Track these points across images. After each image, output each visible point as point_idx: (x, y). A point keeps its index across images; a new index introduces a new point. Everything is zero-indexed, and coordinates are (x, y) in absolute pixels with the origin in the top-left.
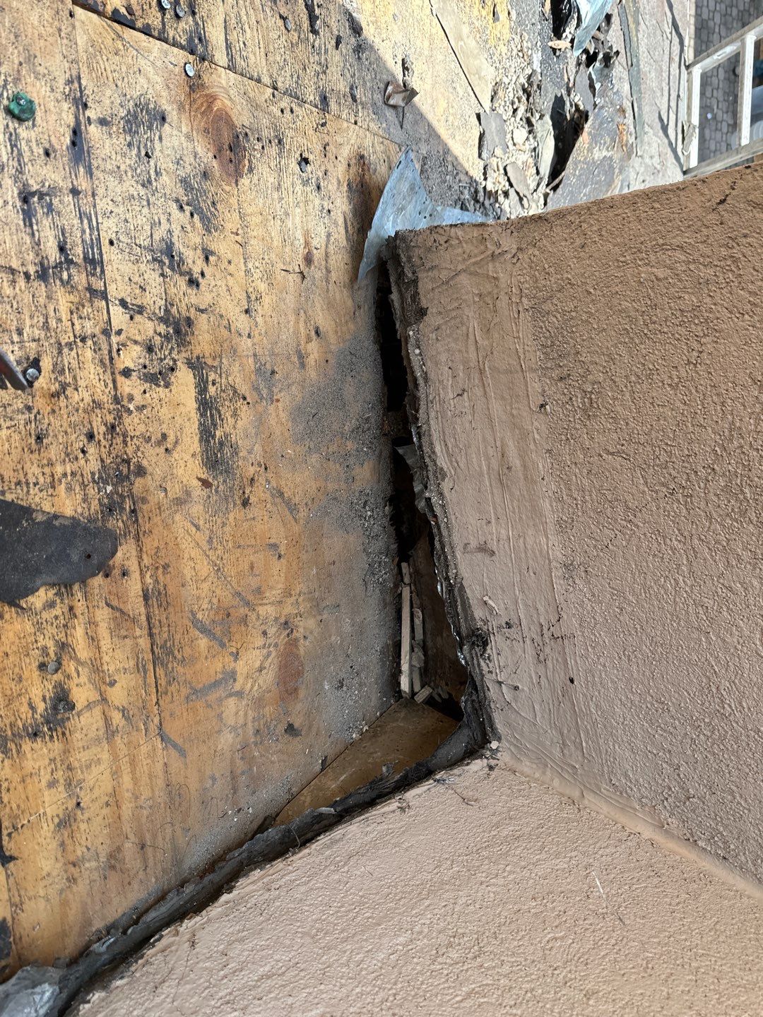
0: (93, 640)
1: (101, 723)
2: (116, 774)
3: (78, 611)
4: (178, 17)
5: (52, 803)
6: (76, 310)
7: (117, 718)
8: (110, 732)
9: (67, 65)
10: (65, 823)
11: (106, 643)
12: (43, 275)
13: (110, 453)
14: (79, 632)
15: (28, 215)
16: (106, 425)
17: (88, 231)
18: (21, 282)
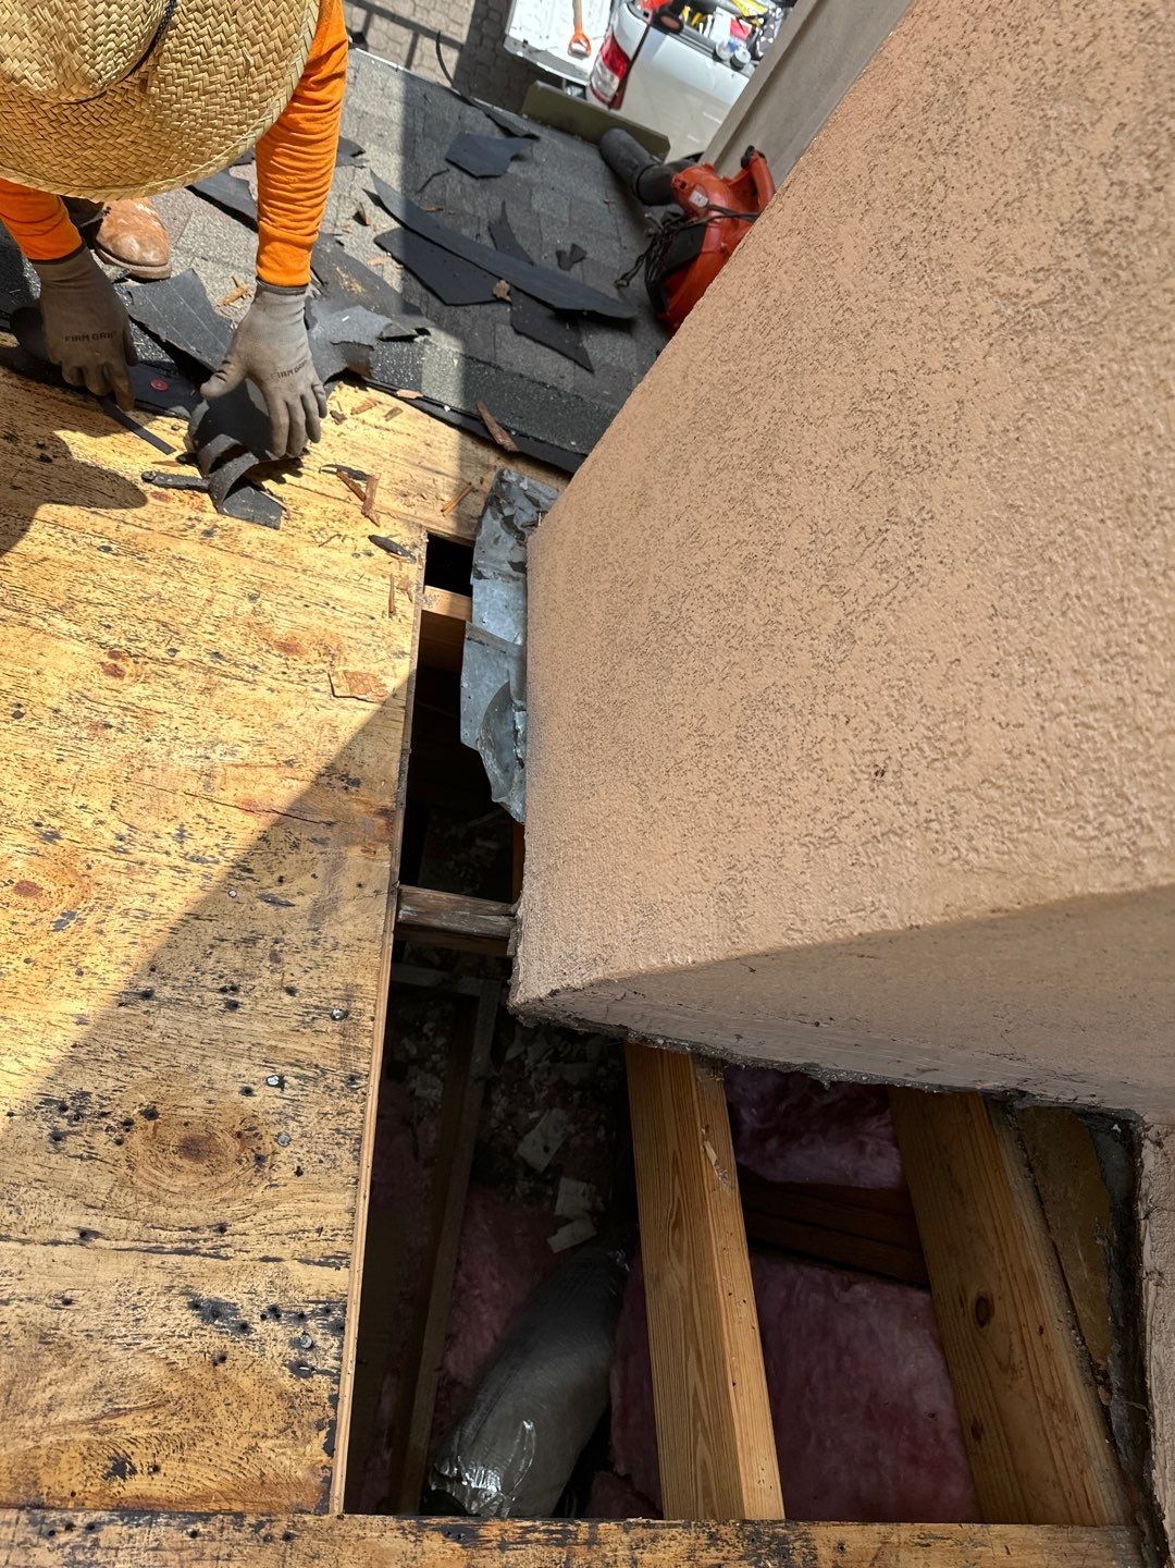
4: (312, 1346)
9: (389, 1534)
13: (734, 1546)
16: (709, 1546)
17: (537, 1535)
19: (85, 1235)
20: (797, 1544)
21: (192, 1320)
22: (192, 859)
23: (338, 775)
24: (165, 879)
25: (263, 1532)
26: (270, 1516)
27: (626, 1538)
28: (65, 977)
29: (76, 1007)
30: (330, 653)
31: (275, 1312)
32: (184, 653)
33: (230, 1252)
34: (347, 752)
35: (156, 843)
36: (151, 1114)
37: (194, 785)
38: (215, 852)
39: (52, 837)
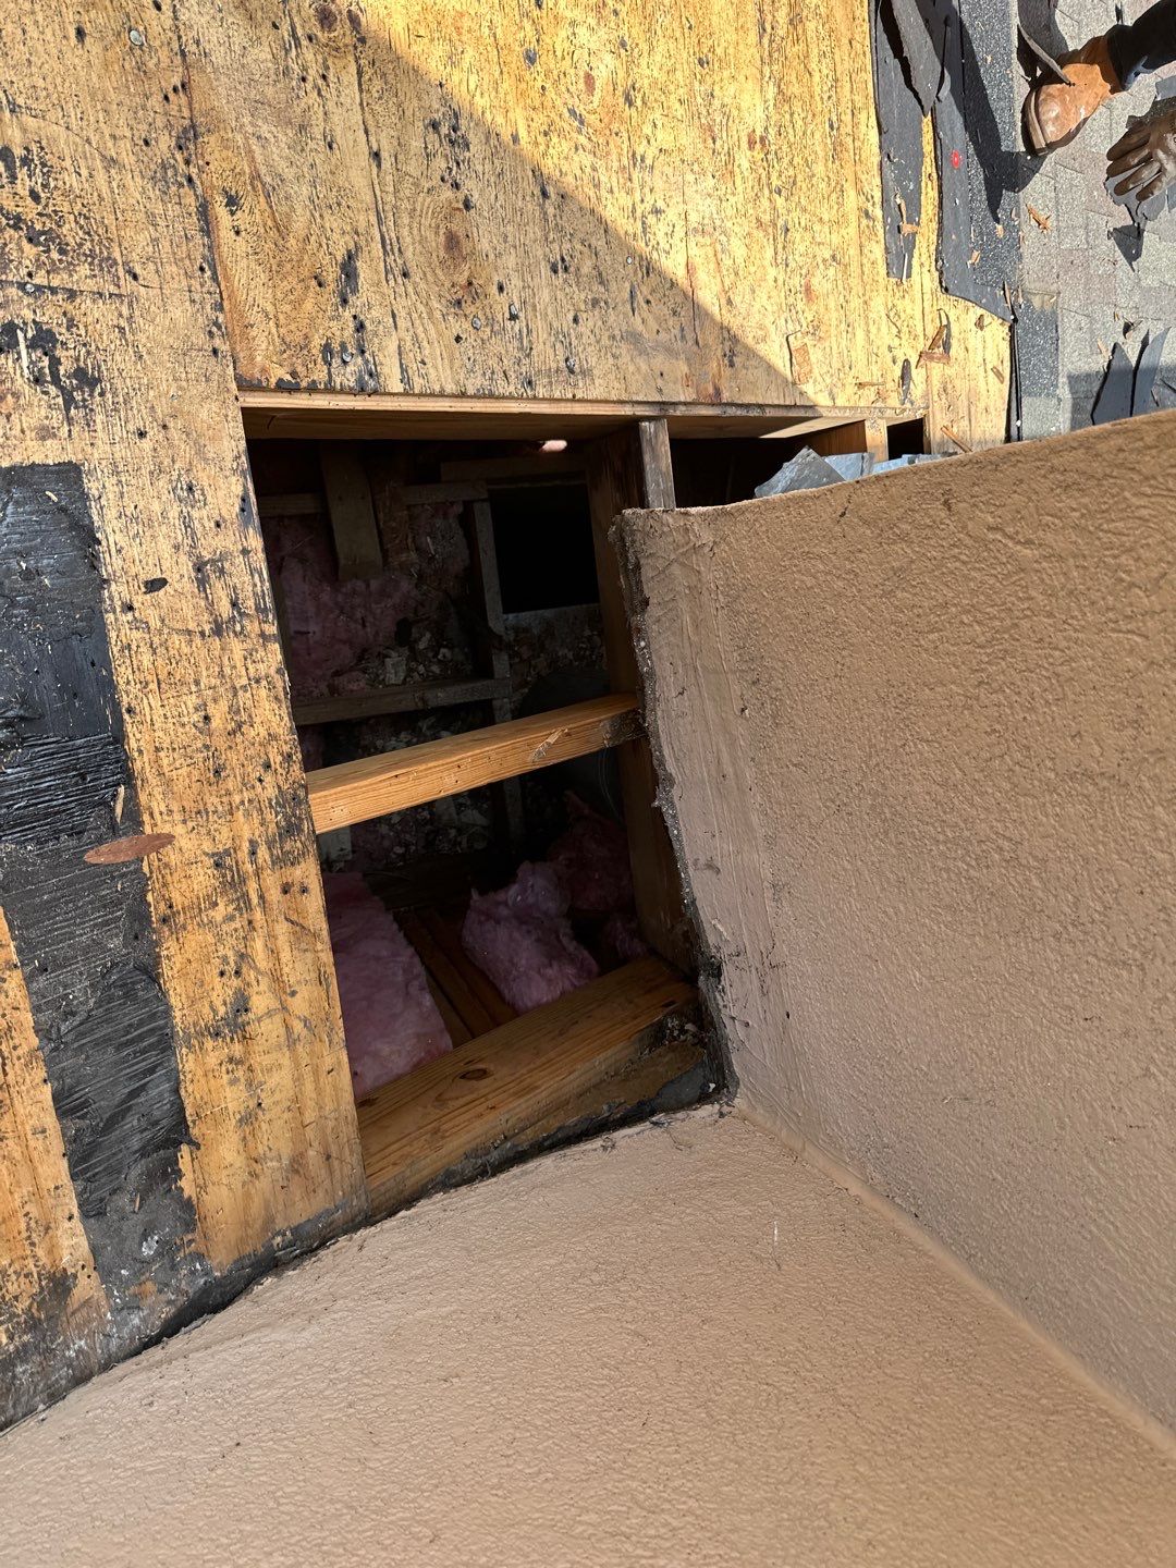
0: (273, 952)
1: (282, 1031)
2: (298, 1080)
3: (257, 925)
4: (345, 362)
5: (234, 1099)
6: (249, 655)
7: (298, 1027)
8: (291, 1041)
9: (234, 443)
10: (247, 1119)
11: (285, 956)
12: (218, 631)
13: (287, 779)
14: (259, 945)
15: (202, 583)
16: (282, 754)
17: (259, 584)
18: (198, 640)
19: (377, 155)
20: (299, 844)
21: (340, 255)
22: (643, 223)
23: (734, 349)
24: (625, 201)
25: (214, 329)
26: (226, 336)
27: (272, 671)
28: (540, 120)
29: (523, 133)
30: (815, 329)
31: (360, 327)
32: (780, 201)
33: (392, 283)
34: (751, 354)
35: (647, 190)
36: (467, 205)
37: (694, 218)
38: (653, 242)
39: (630, 102)
